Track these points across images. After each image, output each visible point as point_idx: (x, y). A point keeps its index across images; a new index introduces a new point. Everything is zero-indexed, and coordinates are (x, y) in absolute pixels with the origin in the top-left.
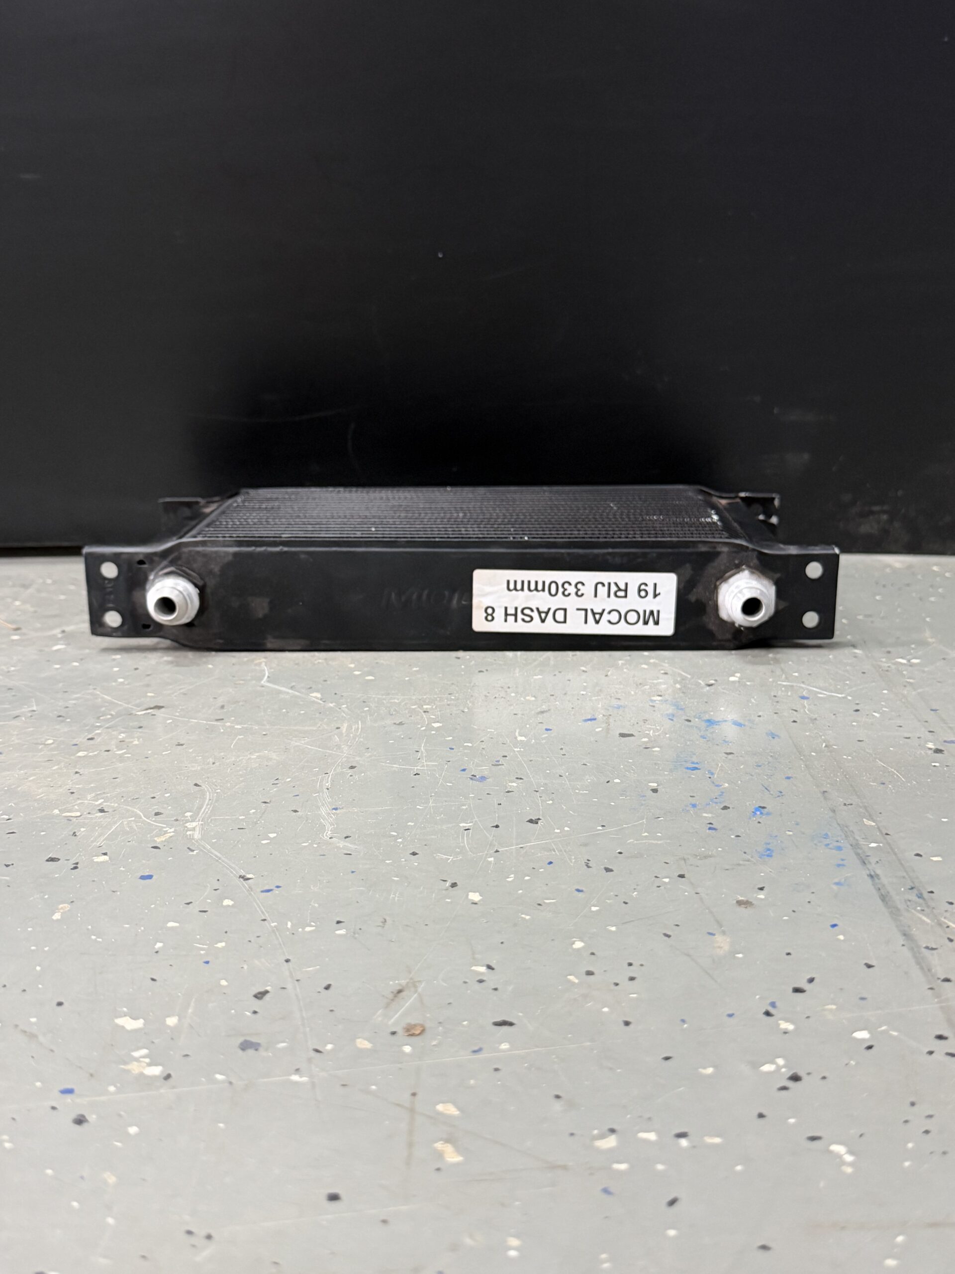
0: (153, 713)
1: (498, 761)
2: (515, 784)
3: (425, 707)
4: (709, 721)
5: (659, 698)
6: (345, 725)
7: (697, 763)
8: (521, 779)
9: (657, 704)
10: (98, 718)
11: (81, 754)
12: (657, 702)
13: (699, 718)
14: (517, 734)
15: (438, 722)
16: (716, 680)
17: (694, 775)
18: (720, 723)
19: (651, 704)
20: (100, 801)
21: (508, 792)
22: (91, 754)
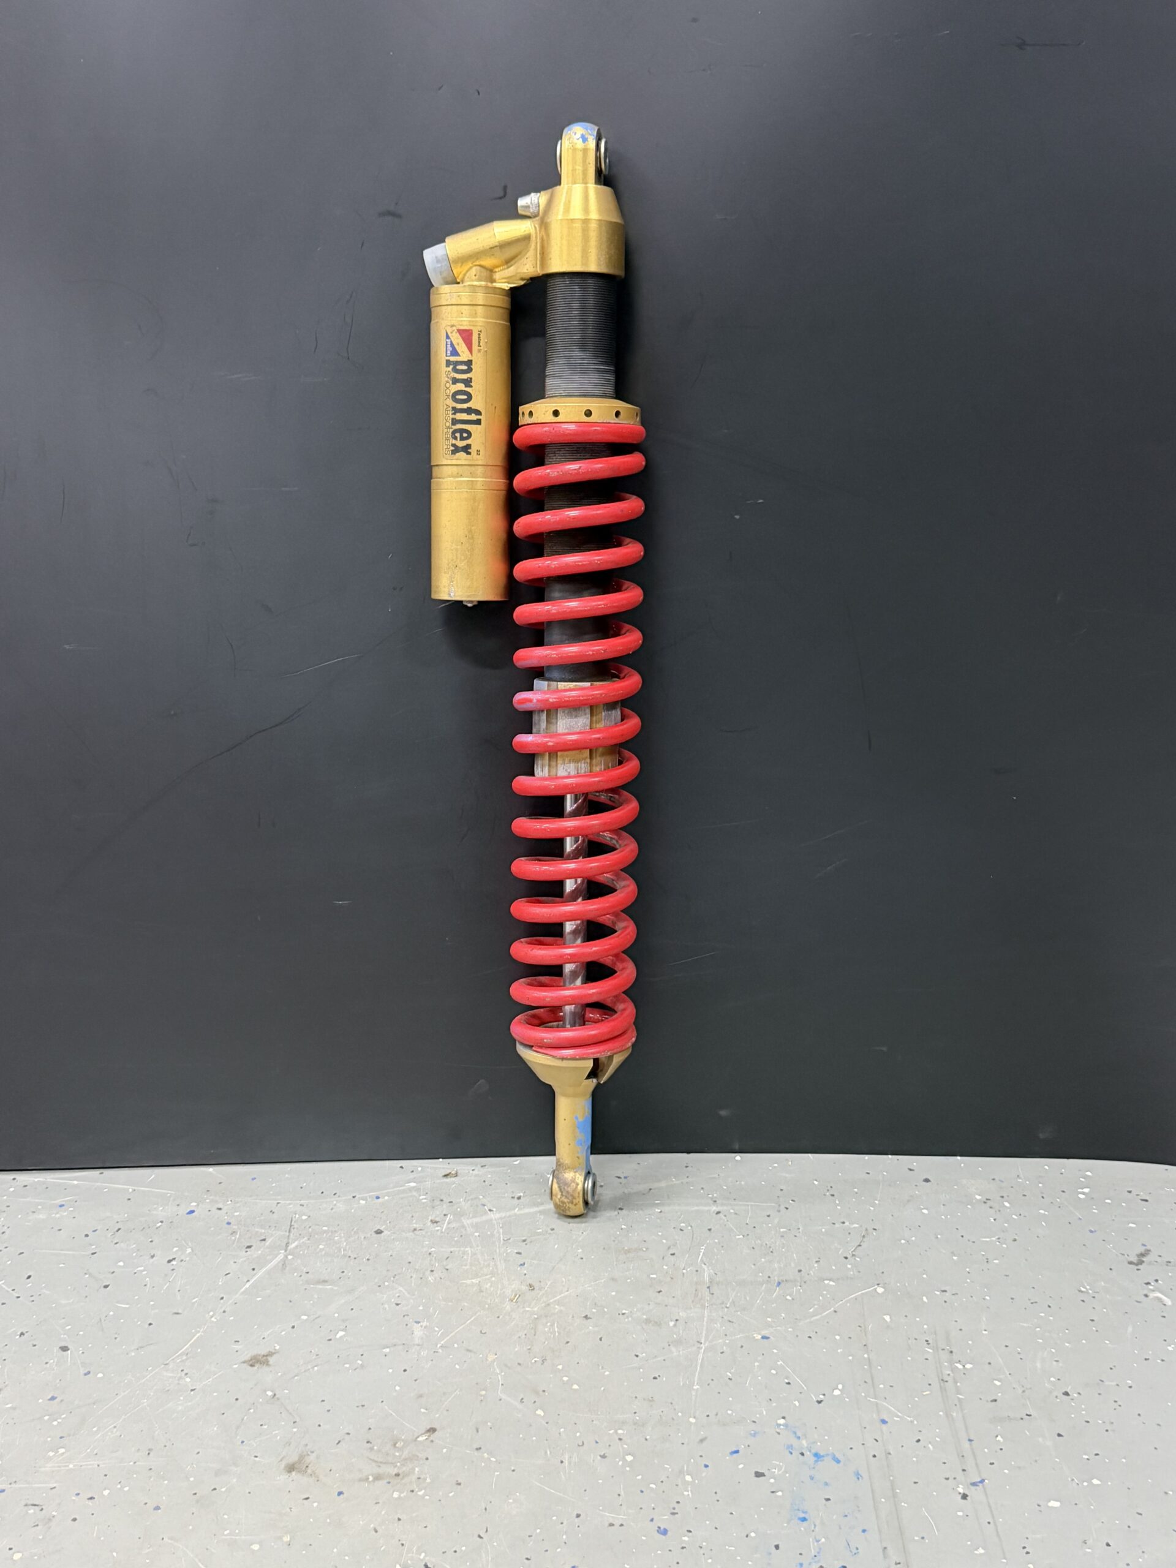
0: (431, 1438)
1: (674, 1509)
2: (686, 1539)
3: (620, 1432)
4: (816, 1455)
5: (782, 1421)
6: (567, 1457)
7: (806, 1512)
8: (690, 1531)
9: (781, 1429)
10: (395, 1445)
11: (396, 1495)
12: (782, 1427)
13: (810, 1451)
14: (685, 1474)
15: (630, 1454)
16: (824, 1395)
17: (803, 1526)
18: (822, 1459)
19: (778, 1431)
20: (423, 1554)
21: (683, 1548)
22: (402, 1495)
